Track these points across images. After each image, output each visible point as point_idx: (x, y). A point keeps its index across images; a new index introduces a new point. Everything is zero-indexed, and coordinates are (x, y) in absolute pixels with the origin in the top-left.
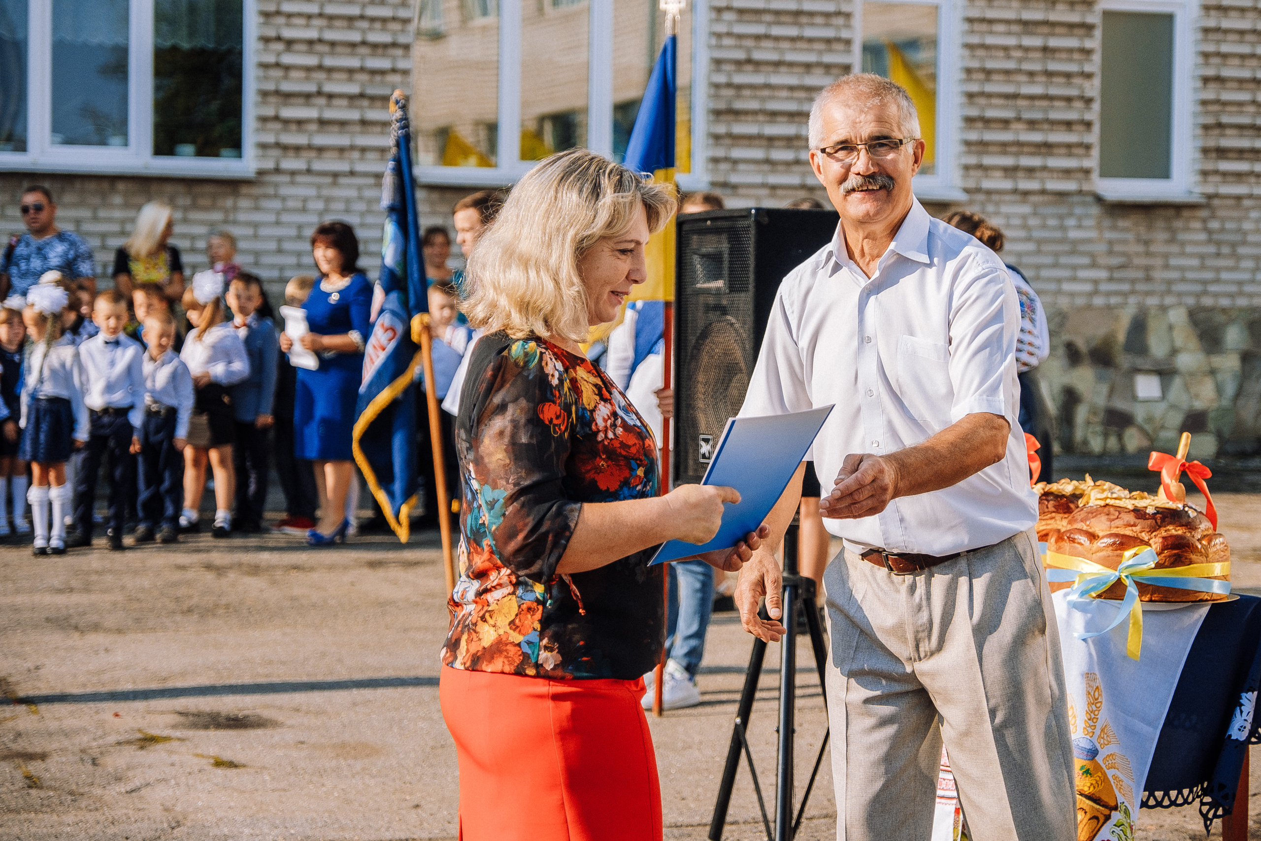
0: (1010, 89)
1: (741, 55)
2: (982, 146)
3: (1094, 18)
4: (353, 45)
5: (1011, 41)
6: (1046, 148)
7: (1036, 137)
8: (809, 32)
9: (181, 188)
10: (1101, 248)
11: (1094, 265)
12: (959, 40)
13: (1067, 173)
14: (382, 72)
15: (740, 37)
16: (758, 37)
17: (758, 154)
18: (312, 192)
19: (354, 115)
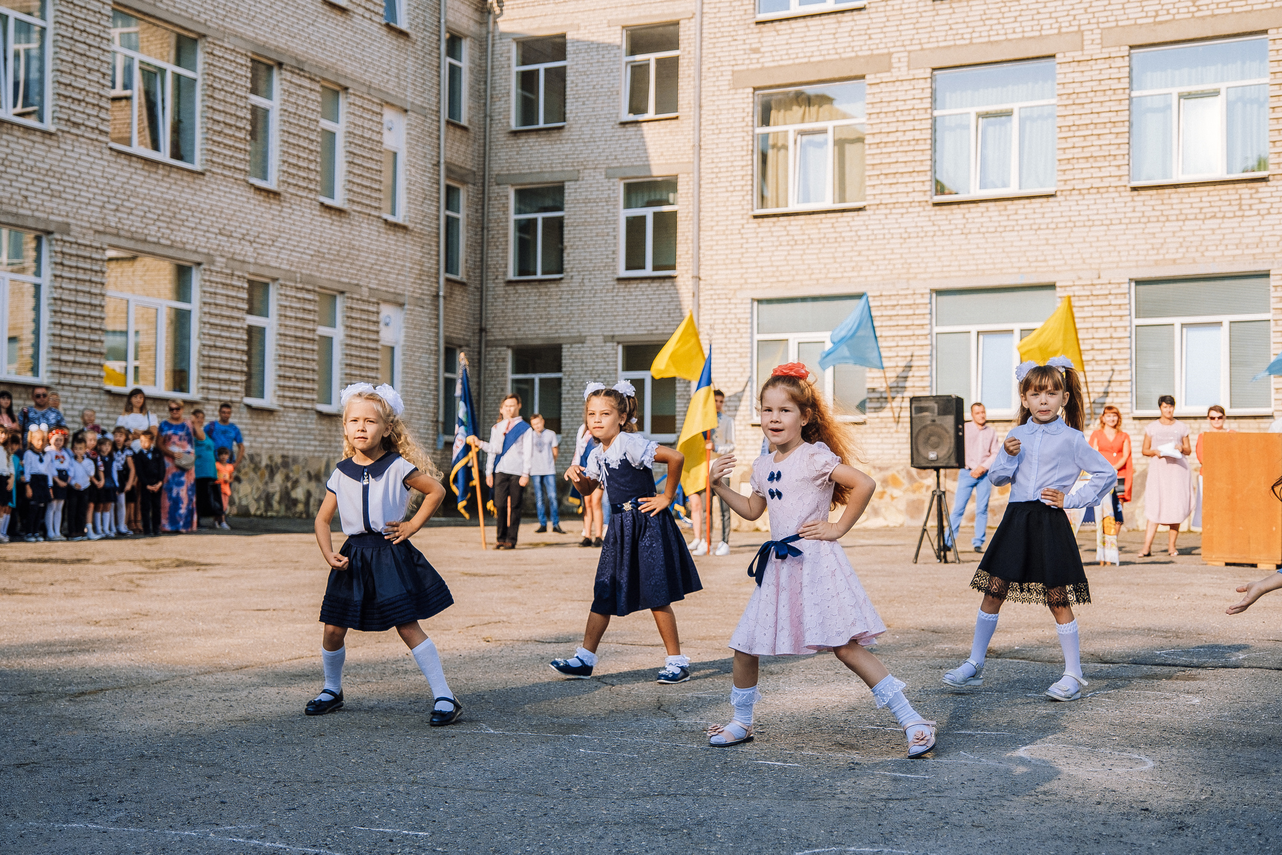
0: (292, 364)
1: (212, 343)
2: (282, 387)
3: (317, 338)
4: (85, 328)
5: (292, 344)
6: (302, 389)
7: (300, 385)
8: (234, 335)
9: (23, 390)
10: (317, 432)
11: (315, 440)
12: (274, 342)
13: (308, 400)
14: (94, 341)
15: (210, 335)
16: (216, 336)
17: (217, 386)
18: (69, 394)
19: (86, 360)
